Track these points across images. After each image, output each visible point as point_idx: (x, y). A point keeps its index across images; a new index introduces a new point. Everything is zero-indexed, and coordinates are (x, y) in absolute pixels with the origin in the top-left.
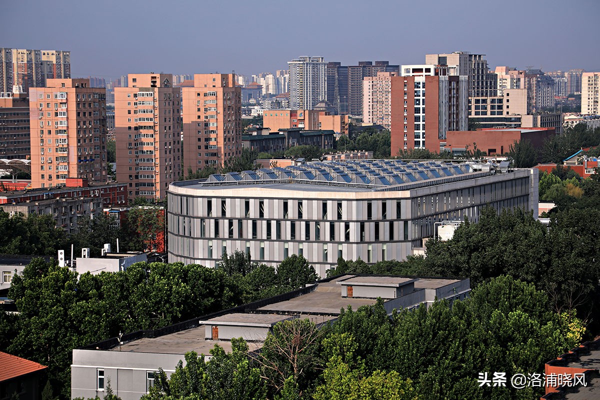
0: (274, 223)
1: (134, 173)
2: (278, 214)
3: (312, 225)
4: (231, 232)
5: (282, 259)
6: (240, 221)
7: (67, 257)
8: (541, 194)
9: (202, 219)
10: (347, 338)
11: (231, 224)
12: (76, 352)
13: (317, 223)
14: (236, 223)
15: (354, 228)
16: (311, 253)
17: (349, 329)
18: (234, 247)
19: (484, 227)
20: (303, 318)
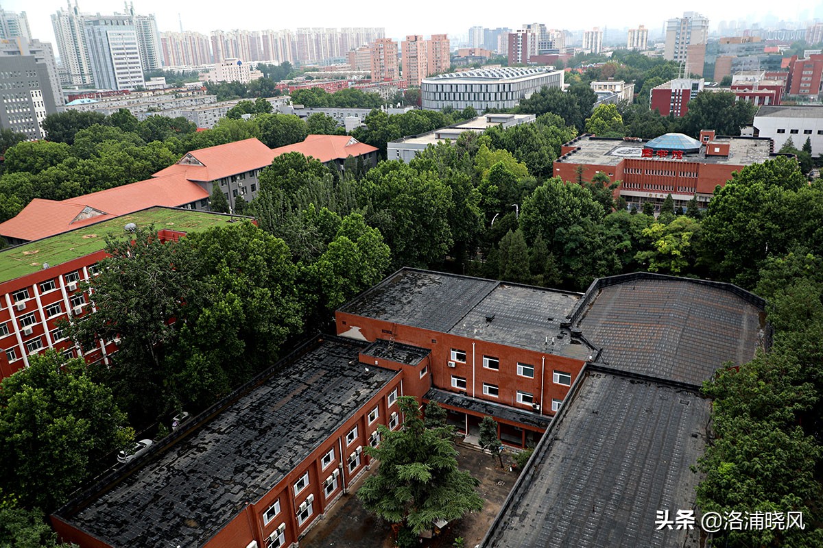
0: (462, 94)
1: (409, 75)
2: (463, 90)
3: (477, 94)
4: (445, 98)
5: (465, 108)
6: (449, 93)
7: (385, 108)
8: (565, 81)
9: (435, 93)
10: (488, 138)
11: (445, 95)
12: (388, 143)
13: (478, 93)
14: (447, 94)
15: (493, 96)
16: (476, 105)
17: (489, 134)
18: (447, 104)
19: (543, 94)
20: (471, 130)
